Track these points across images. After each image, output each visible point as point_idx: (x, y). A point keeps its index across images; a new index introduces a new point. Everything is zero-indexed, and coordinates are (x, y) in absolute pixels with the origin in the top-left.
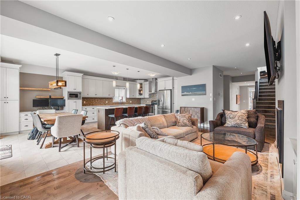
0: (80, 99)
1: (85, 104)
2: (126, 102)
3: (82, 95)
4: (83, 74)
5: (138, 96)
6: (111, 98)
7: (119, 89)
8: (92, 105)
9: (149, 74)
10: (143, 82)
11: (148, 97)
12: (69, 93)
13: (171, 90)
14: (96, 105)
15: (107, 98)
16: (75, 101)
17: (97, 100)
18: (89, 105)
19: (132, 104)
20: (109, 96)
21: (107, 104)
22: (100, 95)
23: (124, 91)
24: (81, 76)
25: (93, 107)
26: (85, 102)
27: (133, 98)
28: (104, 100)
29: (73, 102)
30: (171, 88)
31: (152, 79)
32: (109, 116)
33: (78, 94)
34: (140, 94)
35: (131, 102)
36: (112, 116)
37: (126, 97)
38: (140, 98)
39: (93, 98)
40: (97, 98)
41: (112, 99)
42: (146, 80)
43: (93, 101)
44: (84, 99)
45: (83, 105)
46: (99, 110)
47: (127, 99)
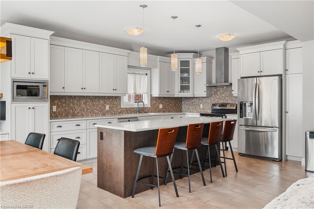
0: (43, 99)
1: (55, 113)
2: (150, 106)
3: (49, 91)
4: (52, 33)
5: (177, 93)
6: (118, 97)
7: (136, 74)
8: (74, 116)
9: (217, 36)
10: (192, 57)
11: (204, 95)
12: (16, 84)
13: (280, 76)
14: (82, 116)
15: (109, 98)
16: (31, 105)
17: (85, 103)
18: (66, 115)
19: (164, 112)
20: (113, 92)
21: (107, 111)
22: (92, 90)
23: (145, 79)
24: (48, 38)
25: (78, 122)
26: (55, 108)
27: (165, 98)
28: (102, 102)
29: (27, 108)
30: (281, 72)
31: (215, 51)
32: (135, 151)
33: (41, 86)
34: (184, 88)
35: (161, 106)
36: (147, 154)
37: (151, 95)
38: (181, 98)
39: (75, 97)
40: (83, 97)
41: (120, 99)
42: (197, 54)
43: (74, 104)
44: (54, 99)
45: (53, 116)
46: (102, 133)
47: (153, 99)
